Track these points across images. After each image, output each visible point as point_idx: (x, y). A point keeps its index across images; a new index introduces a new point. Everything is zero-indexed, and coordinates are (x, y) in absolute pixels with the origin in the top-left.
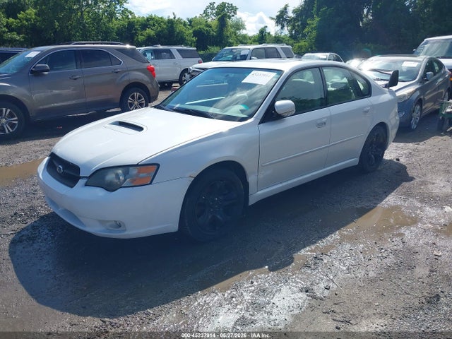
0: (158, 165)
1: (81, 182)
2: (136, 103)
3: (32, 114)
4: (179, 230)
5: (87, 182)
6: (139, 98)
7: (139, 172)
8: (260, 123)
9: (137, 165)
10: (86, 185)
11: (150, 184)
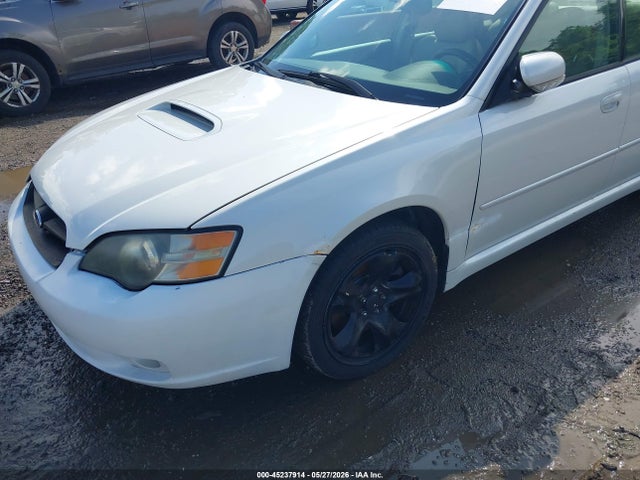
0: (239, 230)
1: (71, 260)
2: (234, 48)
3: (62, 72)
4: (291, 365)
5: (82, 261)
6: (239, 40)
7: (193, 248)
8: (483, 109)
9: (189, 230)
10: (81, 267)
11: (221, 275)
